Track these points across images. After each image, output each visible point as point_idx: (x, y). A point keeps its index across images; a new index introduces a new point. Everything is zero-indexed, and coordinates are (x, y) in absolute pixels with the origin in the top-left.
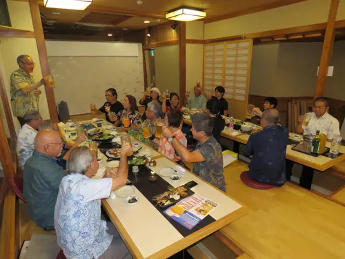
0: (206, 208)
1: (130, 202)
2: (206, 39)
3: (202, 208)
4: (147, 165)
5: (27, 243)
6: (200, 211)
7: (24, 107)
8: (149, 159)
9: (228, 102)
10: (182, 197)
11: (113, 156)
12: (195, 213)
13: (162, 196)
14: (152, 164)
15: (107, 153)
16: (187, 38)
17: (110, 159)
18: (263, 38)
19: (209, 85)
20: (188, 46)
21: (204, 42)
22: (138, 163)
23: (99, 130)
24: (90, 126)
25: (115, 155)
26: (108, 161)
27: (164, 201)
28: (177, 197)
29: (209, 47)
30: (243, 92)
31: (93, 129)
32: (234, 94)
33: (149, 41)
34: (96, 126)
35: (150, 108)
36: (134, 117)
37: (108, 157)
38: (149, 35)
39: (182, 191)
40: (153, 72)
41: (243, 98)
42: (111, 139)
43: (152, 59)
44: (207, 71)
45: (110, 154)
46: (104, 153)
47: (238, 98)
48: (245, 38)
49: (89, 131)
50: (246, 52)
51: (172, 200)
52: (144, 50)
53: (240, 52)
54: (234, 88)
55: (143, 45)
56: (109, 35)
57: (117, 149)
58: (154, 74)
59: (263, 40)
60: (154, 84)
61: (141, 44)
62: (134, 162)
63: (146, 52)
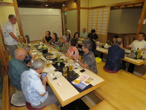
0: (89, 81)
2: (89, 7)
3: (87, 81)
4: (64, 62)
5: (14, 95)
8: (65, 60)
11: (49, 59)
12: (84, 83)
14: (66, 62)
15: (47, 57)
16: (81, 7)
18: (115, 6)
19: (90, 28)
20: (81, 10)
21: (88, 9)
22: (60, 62)
25: (50, 58)
29: (91, 11)
30: (105, 31)
32: (101, 32)
33: (64, 8)
38: (64, 5)
40: (66, 22)
41: (105, 34)
43: (65, 17)
44: (89, 22)
45: (48, 58)
46: (45, 57)
47: (102, 34)
48: (107, 7)
50: (107, 13)
52: (61, 12)
53: (104, 13)
54: (101, 29)
55: (61, 10)
56: (46, 5)
57: (51, 56)
58: (66, 23)
59: (115, 8)
60: (66, 28)
61: (60, 10)
62: (58, 61)
63: (63, 13)
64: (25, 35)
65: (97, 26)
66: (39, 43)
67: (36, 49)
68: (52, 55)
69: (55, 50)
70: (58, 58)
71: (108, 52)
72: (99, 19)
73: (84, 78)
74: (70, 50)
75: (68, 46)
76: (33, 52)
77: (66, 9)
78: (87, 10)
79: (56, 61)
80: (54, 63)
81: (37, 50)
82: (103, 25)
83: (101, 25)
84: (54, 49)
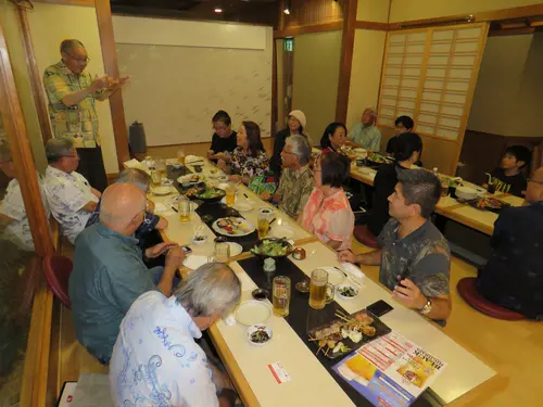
0: (419, 371)
1: (255, 339)
2: (392, 21)
3: (411, 369)
4: (290, 257)
5: (70, 388)
6: (409, 375)
7: (69, 130)
8: (291, 242)
9: (424, 140)
10: (367, 338)
11: (224, 232)
12: (398, 379)
13: (328, 332)
14: (298, 256)
15: (215, 225)
16: (357, 19)
17: (220, 239)
18: (505, 21)
19: (388, 107)
20: (359, 34)
21: (387, 28)
22: (273, 253)
23: (198, 179)
24: (184, 171)
25: (229, 229)
26: (217, 241)
27: (331, 344)
28: (356, 337)
29: (397, 37)
30: (457, 124)
31: (188, 176)
32: (436, 127)
33: (286, 24)
34: (192, 169)
35: (290, 147)
36: (256, 162)
37: (217, 234)
38: (287, 12)
39: (365, 322)
40: (289, 79)
42: (220, 198)
43: (289, 57)
44: (388, 82)
45: (220, 227)
46: (209, 224)
47: (441, 134)
48: (473, 20)
49: (181, 180)
50: (473, 47)
51: (347, 341)
52: (274, 40)
53: (459, 48)
54: (439, 115)
55: (274, 29)
56: (217, 11)
57: (232, 219)
58: (291, 83)
59: (505, 26)
60: (290, 100)
61: (271, 28)
62: (265, 249)
63: (279, 42)
64: (129, 122)
65: (419, 101)
66: (183, 159)
67: (171, 182)
68: (237, 215)
69: (248, 193)
70: (262, 231)
71: (493, 226)
72: (431, 73)
73: (393, 349)
74: (315, 200)
75: (309, 182)
76: (157, 195)
77: (294, 27)
78: (384, 33)
79: (256, 250)
80: (248, 255)
81: (175, 190)
82: (448, 98)
83: (437, 97)
84: (242, 189)
